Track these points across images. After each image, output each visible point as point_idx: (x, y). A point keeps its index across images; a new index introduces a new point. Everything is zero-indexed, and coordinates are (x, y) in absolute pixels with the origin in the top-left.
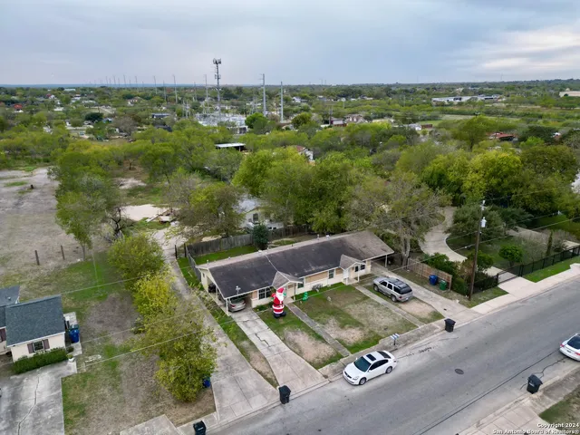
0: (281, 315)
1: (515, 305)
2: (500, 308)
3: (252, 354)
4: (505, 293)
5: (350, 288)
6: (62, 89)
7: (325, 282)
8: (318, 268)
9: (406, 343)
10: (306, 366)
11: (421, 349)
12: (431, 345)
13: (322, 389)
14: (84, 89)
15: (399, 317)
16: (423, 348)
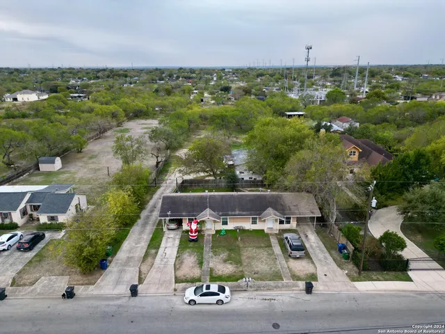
0: (193, 240)
1: (407, 294)
2: (385, 291)
3: (149, 259)
4: (410, 280)
5: (267, 235)
6: (224, 70)
7: (248, 225)
8: (241, 213)
9: (258, 289)
10: (171, 279)
11: (265, 297)
12: (277, 298)
13: (164, 297)
14: (237, 70)
15: (276, 268)
16: (267, 298)
